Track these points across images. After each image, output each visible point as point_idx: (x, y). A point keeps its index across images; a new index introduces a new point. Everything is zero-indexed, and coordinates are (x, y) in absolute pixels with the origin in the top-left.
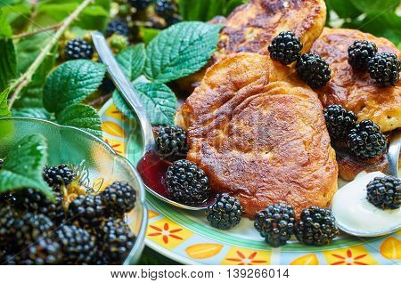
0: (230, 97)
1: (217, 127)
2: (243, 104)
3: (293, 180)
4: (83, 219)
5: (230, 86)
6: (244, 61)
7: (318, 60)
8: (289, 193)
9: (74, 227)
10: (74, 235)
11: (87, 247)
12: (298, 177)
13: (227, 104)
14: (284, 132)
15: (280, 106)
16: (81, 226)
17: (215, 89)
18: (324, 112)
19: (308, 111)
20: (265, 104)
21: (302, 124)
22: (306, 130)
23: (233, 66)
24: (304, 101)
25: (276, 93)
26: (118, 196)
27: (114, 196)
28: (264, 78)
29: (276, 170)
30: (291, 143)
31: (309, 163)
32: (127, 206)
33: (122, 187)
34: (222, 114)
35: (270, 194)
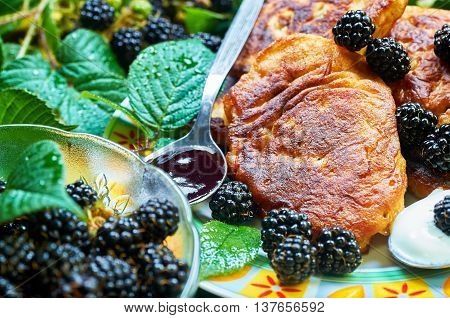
0: (282, 88)
1: (263, 124)
2: (296, 97)
3: (347, 194)
4: (118, 247)
5: (283, 75)
6: (304, 45)
7: (392, 48)
8: (341, 209)
9: (110, 258)
10: (112, 268)
11: (129, 282)
12: (353, 190)
13: (277, 97)
14: (343, 134)
15: (340, 102)
16: (117, 255)
17: (265, 78)
18: (397, 112)
19: (375, 110)
20: (323, 99)
21: (366, 125)
22: (370, 133)
23: (290, 50)
24: (372, 97)
25: (339, 85)
26: (158, 217)
27: (153, 216)
28: (324, 67)
29: (327, 180)
30: (350, 149)
31: (368, 173)
32: (170, 227)
33: (161, 204)
34: (271, 109)
35: (318, 209)
